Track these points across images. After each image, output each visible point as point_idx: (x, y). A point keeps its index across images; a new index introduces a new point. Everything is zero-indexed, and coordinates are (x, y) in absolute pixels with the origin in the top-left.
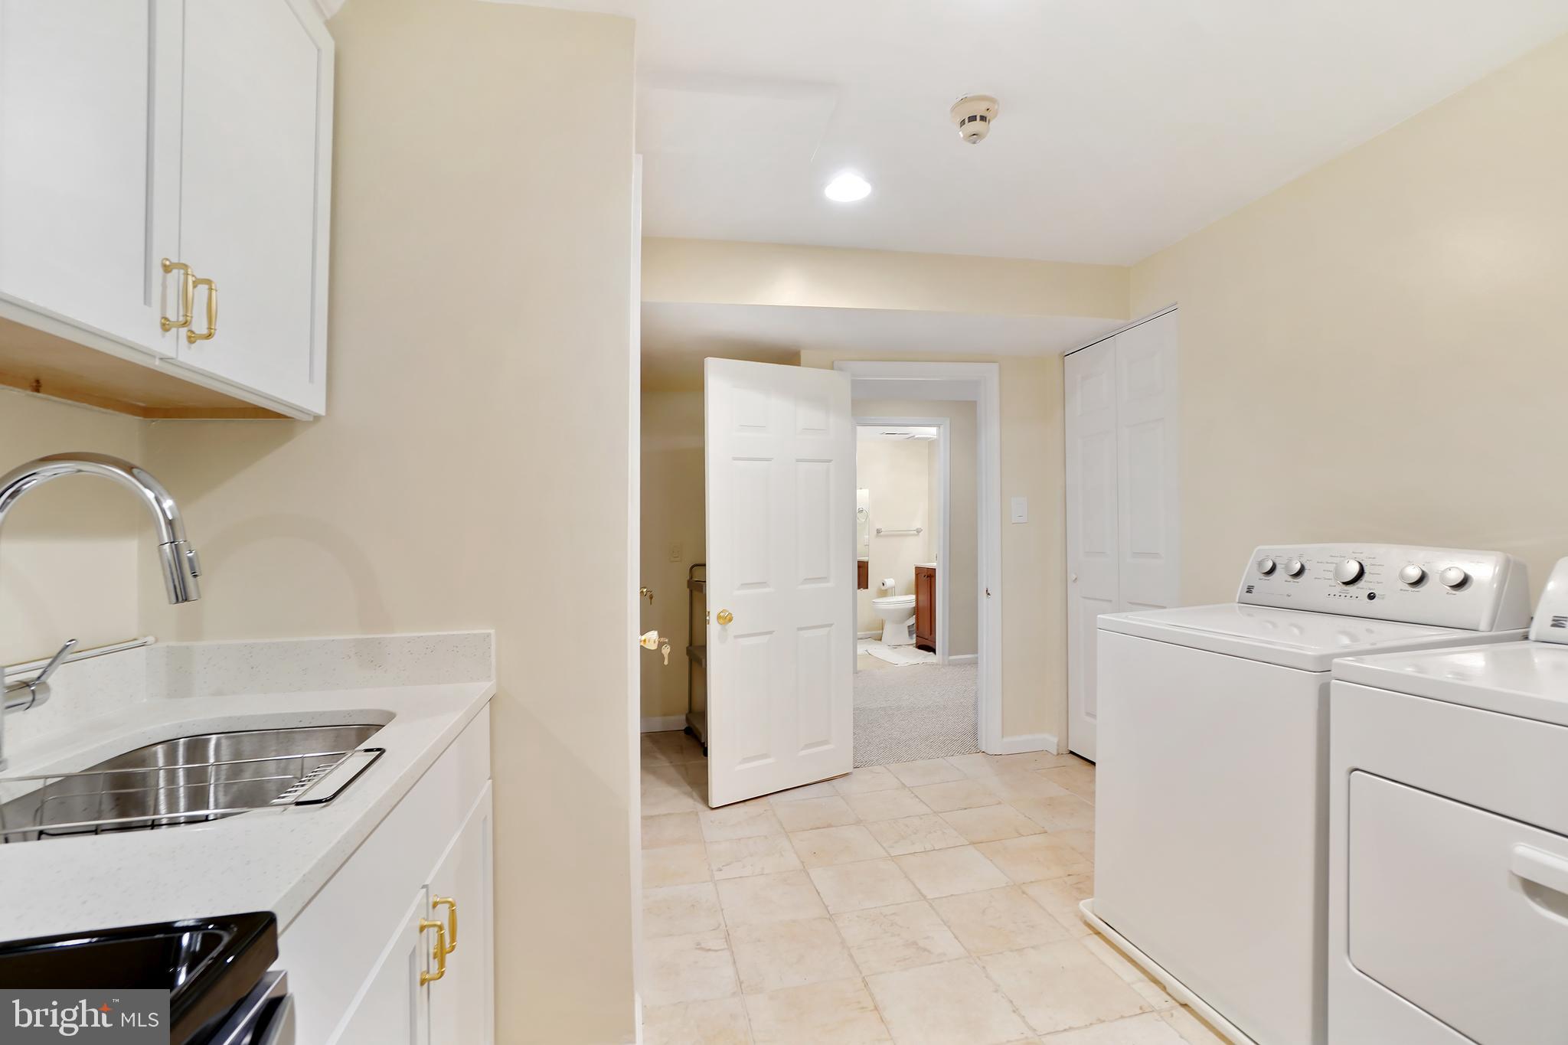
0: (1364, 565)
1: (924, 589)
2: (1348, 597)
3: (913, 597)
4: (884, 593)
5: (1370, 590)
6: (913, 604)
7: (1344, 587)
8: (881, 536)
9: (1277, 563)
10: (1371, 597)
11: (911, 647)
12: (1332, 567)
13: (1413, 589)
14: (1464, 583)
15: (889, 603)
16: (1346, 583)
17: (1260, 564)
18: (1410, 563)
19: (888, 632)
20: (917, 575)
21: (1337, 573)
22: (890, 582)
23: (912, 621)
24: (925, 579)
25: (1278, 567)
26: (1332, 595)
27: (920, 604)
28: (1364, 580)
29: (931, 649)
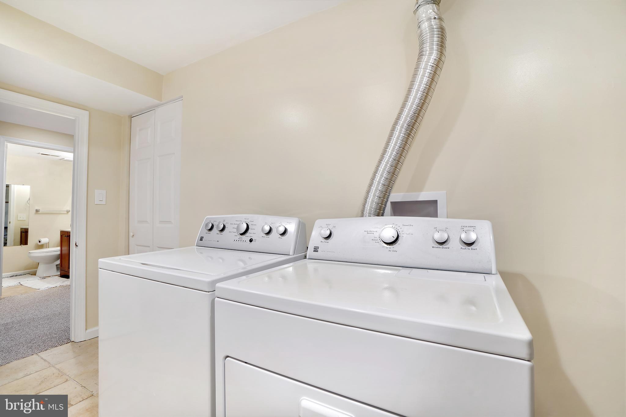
0: (249, 225)
1: (65, 243)
2: (242, 241)
3: (59, 248)
4: (40, 246)
5: (251, 237)
6: (59, 253)
7: (241, 236)
8: (38, 214)
9: (214, 225)
10: (251, 241)
11: (57, 277)
12: (236, 226)
13: (267, 236)
14: (284, 233)
15: (43, 252)
16: (242, 234)
17: (207, 225)
18: (266, 223)
19: (41, 270)
20: (61, 236)
21: (238, 228)
22: (44, 240)
23: (58, 262)
24: (65, 237)
25: (215, 227)
26: (236, 240)
27: (63, 252)
28: (248, 233)
29: (67, 277)
